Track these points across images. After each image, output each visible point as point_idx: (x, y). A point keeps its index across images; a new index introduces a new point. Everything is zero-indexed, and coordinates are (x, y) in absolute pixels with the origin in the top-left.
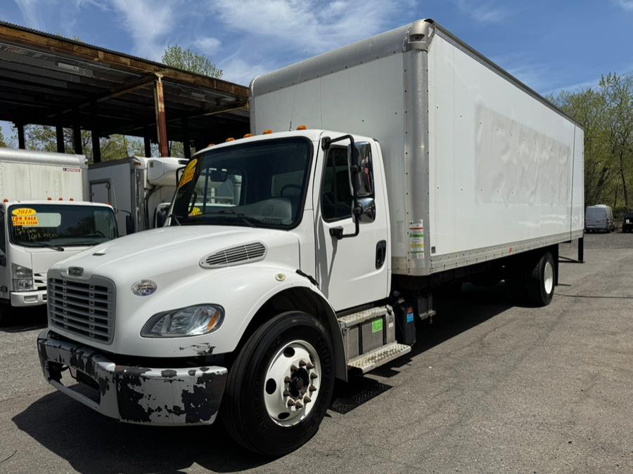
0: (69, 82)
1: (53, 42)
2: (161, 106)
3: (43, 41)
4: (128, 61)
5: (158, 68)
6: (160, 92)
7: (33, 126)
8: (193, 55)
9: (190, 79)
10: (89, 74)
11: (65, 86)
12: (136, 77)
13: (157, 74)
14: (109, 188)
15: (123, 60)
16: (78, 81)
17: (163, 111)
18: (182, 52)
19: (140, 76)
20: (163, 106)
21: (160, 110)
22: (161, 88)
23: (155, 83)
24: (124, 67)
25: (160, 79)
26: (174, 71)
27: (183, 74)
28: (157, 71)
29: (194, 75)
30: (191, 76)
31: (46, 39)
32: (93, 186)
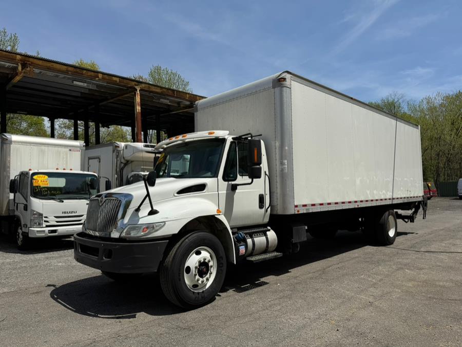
0: (81, 93)
1: (70, 69)
2: (138, 108)
3: (64, 68)
4: (118, 80)
5: (137, 84)
6: (138, 99)
7: (61, 120)
8: (170, 71)
9: (158, 90)
10: (94, 88)
11: (79, 95)
12: (123, 89)
13: (136, 87)
14: (100, 162)
15: (114, 79)
16: (87, 92)
17: (140, 111)
18: (162, 69)
19: (126, 88)
20: (140, 108)
21: (138, 111)
22: (139, 96)
23: (135, 93)
24: (115, 83)
25: (138, 91)
26: (147, 85)
27: (153, 87)
28: (136, 85)
29: (161, 88)
30: (159, 88)
31: (65, 67)
32: (90, 160)
